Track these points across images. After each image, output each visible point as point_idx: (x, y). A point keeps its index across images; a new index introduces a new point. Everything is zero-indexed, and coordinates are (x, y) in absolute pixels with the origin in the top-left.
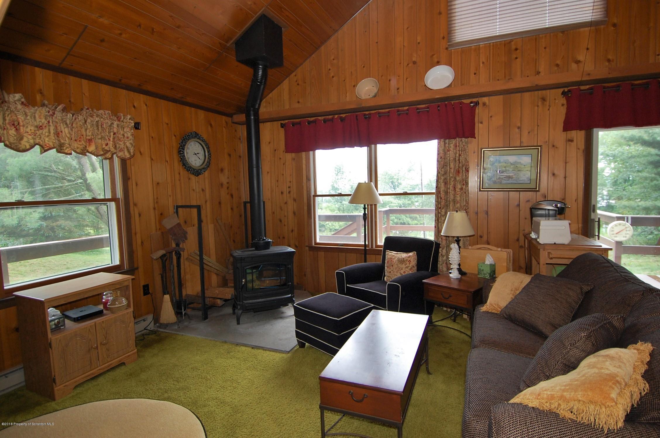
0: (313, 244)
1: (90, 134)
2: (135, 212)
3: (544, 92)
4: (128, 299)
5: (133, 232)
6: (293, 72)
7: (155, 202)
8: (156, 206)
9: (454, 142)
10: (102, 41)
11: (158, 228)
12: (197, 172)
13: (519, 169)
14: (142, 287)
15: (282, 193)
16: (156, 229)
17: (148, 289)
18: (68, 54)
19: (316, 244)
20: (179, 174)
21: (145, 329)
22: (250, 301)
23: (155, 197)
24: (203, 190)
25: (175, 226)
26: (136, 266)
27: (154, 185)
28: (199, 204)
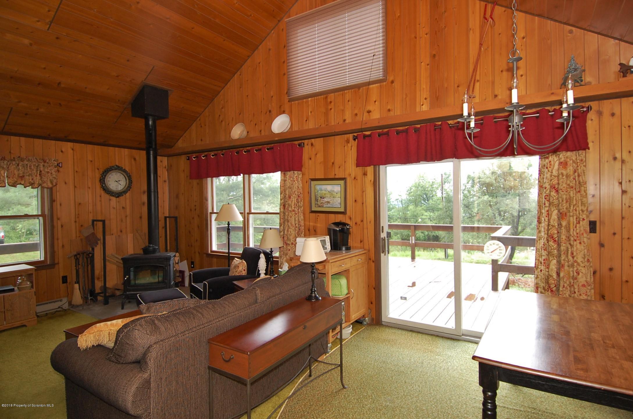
0: (209, 252)
1: (22, 173)
2: (58, 224)
3: (348, 135)
4: (32, 282)
5: (56, 237)
6: (198, 117)
7: (77, 217)
8: (77, 220)
9: (289, 174)
10: (26, 114)
11: (78, 235)
12: (118, 195)
13: (334, 196)
14: (61, 278)
15: (191, 210)
16: (76, 237)
17: (66, 279)
18: (6, 124)
19: (212, 251)
20: (101, 196)
21: (59, 307)
22: (132, 293)
23: (77, 213)
24: (123, 208)
25: (90, 235)
26: (56, 262)
27: (76, 206)
28: (103, 219)
